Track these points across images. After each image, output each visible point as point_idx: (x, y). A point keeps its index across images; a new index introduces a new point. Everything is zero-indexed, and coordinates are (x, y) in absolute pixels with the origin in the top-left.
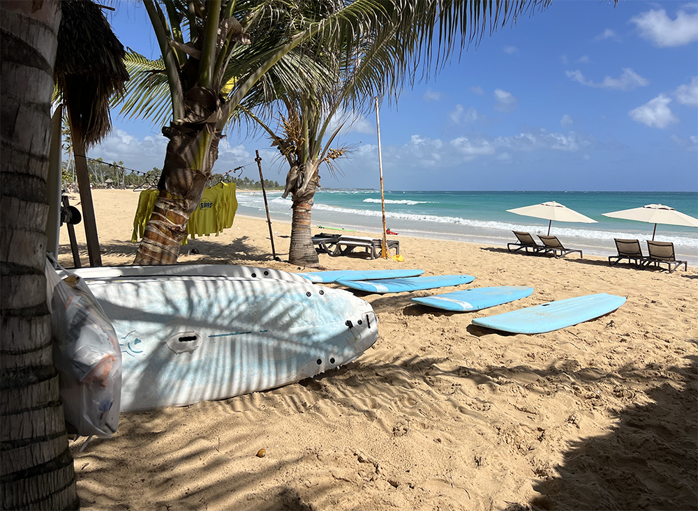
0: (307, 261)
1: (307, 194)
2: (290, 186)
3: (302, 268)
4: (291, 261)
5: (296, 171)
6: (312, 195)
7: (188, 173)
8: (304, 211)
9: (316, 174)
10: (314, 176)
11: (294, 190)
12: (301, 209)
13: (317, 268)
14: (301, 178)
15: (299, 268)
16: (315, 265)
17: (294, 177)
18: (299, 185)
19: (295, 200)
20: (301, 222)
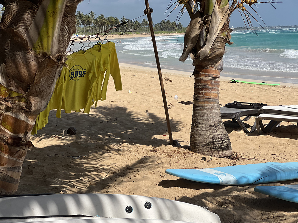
0: (216, 148)
1: (214, 55)
2: (190, 45)
3: (208, 158)
4: (193, 147)
5: (198, 25)
6: (220, 56)
7: (31, 57)
8: (209, 78)
9: (226, 28)
10: (223, 30)
11: (195, 50)
12: (206, 76)
13: (230, 157)
14: (204, 34)
15: (204, 159)
16: (227, 153)
17: (196, 32)
18: (202, 43)
19: (197, 64)
20: (205, 94)
